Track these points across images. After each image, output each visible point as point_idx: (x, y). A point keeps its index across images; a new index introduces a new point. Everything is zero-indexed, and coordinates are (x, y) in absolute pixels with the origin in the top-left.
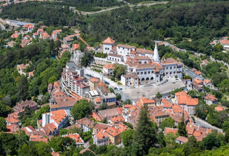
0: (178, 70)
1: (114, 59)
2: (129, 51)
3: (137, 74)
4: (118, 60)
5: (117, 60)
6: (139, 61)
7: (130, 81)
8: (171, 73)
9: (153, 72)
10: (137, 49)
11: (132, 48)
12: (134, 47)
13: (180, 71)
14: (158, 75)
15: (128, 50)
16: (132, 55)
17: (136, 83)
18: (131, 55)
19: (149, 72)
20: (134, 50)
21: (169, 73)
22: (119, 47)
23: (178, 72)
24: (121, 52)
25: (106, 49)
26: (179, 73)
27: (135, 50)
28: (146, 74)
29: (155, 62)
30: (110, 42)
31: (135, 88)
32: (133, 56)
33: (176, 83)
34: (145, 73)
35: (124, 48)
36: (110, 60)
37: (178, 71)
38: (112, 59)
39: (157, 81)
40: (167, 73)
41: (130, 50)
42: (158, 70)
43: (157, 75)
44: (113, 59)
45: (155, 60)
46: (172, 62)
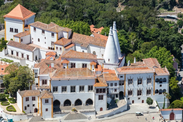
0: (157, 86)
1: (20, 55)
2: (55, 39)
3: (54, 91)
4: (28, 56)
5: (25, 56)
6: (71, 62)
7: (34, 105)
8: (140, 93)
9: (90, 88)
10: (75, 34)
11: (62, 31)
12: (67, 29)
13: (162, 88)
14: (102, 96)
15: (53, 35)
16: (59, 47)
17: (47, 110)
18: (57, 48)
19: (82, 88)
20: (66, 35)
21: (135, 93)
22: (35, 29)
23: (157, 92)
24: (39, 40)
25: (11, 30)
26: (160, 93)
27: (71, 37)
28: (74, 91)
29: (105, 67)
30: (20, 15)
31: (44, 120)
32: (61, 49)
33: (145, 115)
34: (73, 89)
35: (43, 32)
36: (12, 57)
37: (159, 88)
38: (15, 53)
39: (101, 109)
40: (130, 93)
41: (55, 35)
42: (102, 85)
43: (101, 94)
44: (17, 54)
45: (107, 62)
46: (145, 68)
